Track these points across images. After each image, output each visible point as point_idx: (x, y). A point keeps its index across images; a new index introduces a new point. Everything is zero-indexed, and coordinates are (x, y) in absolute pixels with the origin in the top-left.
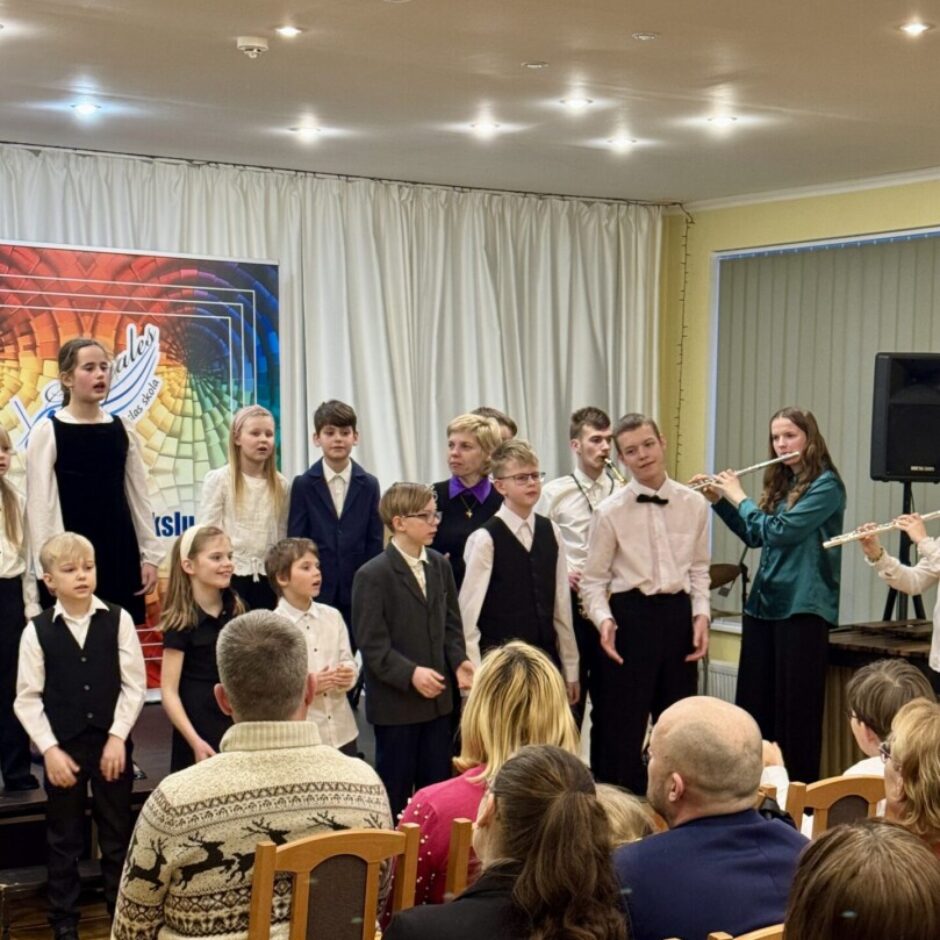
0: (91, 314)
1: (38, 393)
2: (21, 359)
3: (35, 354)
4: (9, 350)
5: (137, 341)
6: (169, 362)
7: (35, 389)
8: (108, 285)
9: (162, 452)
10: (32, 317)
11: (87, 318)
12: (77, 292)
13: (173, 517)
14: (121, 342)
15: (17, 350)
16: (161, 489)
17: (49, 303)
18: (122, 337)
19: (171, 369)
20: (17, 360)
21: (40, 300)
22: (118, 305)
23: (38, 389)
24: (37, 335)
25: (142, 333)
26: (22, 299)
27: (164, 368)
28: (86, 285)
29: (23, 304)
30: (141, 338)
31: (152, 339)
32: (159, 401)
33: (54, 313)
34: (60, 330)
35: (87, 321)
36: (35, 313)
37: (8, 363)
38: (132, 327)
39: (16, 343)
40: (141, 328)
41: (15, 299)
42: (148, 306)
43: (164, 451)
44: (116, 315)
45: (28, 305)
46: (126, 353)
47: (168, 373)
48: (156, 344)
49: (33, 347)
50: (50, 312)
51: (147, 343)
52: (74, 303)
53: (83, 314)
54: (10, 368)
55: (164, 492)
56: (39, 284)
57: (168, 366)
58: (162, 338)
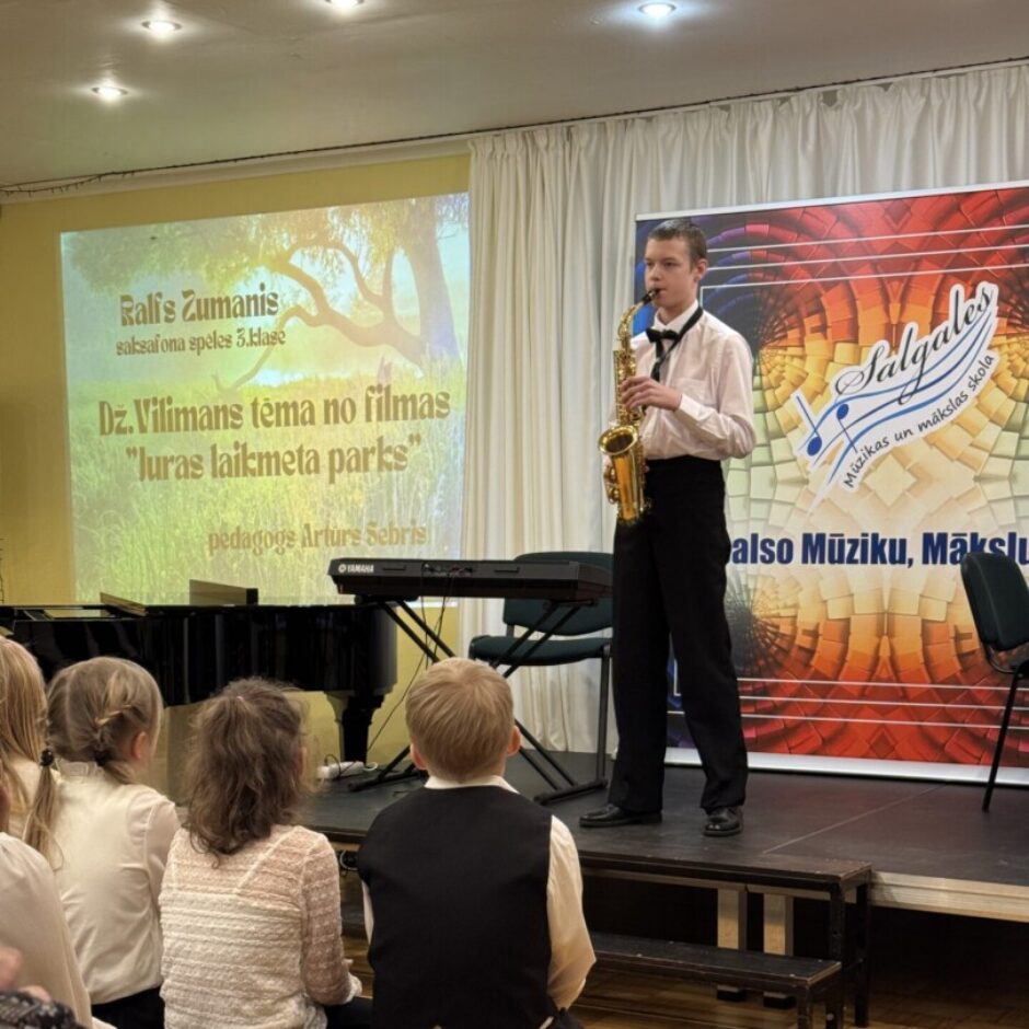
0: (901, 279)
1: (827, 384)
2: (807, 344)
3: (826, 337)
4: (793, 334)
5: (963, 307)
6: (1012, 331)
7: (823, 380)
8: (927, 237)
9: (994, 452)
10: (823, 292)
11: (895, 284)
12: (882, 254)
13: (1006, 539)
14: (941, 311)
15: (803, 333)
16: (990, 502)
17: (846, 271)
18: (943, 304)
19: (1014, 339)
20: (802, 345)
21: (836, 269)
22: (939, 262)
23: (826, 380)
24: (828, 314)
25: (973, 295)
26: (812, 271)
27: (1003, 340)
28: (896, 242)
29: (813, 277)
30: (971, 301)
31: (988, 301)
32: (994, 384)
33: (852, 284)
34: (858, 303)
35: (895, 289)
36: (827, 286)
37: (791, 351)
38: (958, 288)
39: (802, 326)
40: (970, 289)
41: (803, 272)
42: (983, 258)
43: (997, 451)
44: (937, 275)
45: (819, 277)
46: (949, 323)
47: (1009, 345)
48: (993, 308)
49: (822, 329)
50: (847, 282)
51: (979, 307)
52: (879, 267)
53: (890, 280)
54: (793, 357)
55: (994, 506)
56: (834, 250)
57: (1009, 336)
58: (1001, 299)
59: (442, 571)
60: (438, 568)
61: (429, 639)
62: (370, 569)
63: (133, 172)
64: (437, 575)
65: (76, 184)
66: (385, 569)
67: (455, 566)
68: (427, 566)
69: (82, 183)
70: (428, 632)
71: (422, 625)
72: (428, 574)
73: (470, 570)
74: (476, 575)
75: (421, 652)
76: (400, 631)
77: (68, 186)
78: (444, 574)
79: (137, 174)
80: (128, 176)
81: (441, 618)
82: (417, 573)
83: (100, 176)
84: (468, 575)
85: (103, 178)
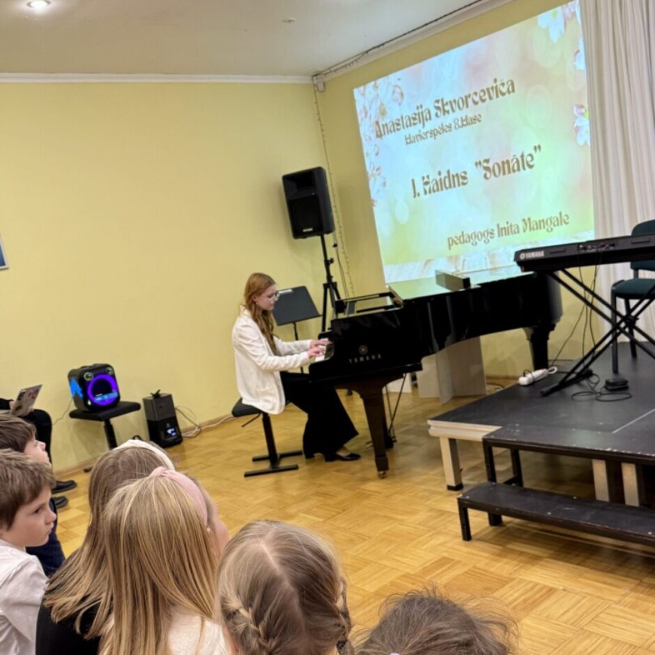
59: (592, 248)
60: (589, 247)
61: (587, 293)
62: (541, 254)
63: (383, 44)
64: (588, 251)
65: (356, 60)
66: (552, 253)
67: (602, 244)
68: (581, 246)
69: (359, 58)
70: (586, 289)
71: (581, 284)
72: (583, 252)
73: (613, 245)
74: (618, 248)
75: (582, 303)
76: (563, 289)
77: (352, 62)
78: (594, 251)
79: (386, 45)
80: (381, 47)
81: (595, 281)
82: (574, 252)
83: (367, 52)
84: (612, 248)
85: (370, 53)
